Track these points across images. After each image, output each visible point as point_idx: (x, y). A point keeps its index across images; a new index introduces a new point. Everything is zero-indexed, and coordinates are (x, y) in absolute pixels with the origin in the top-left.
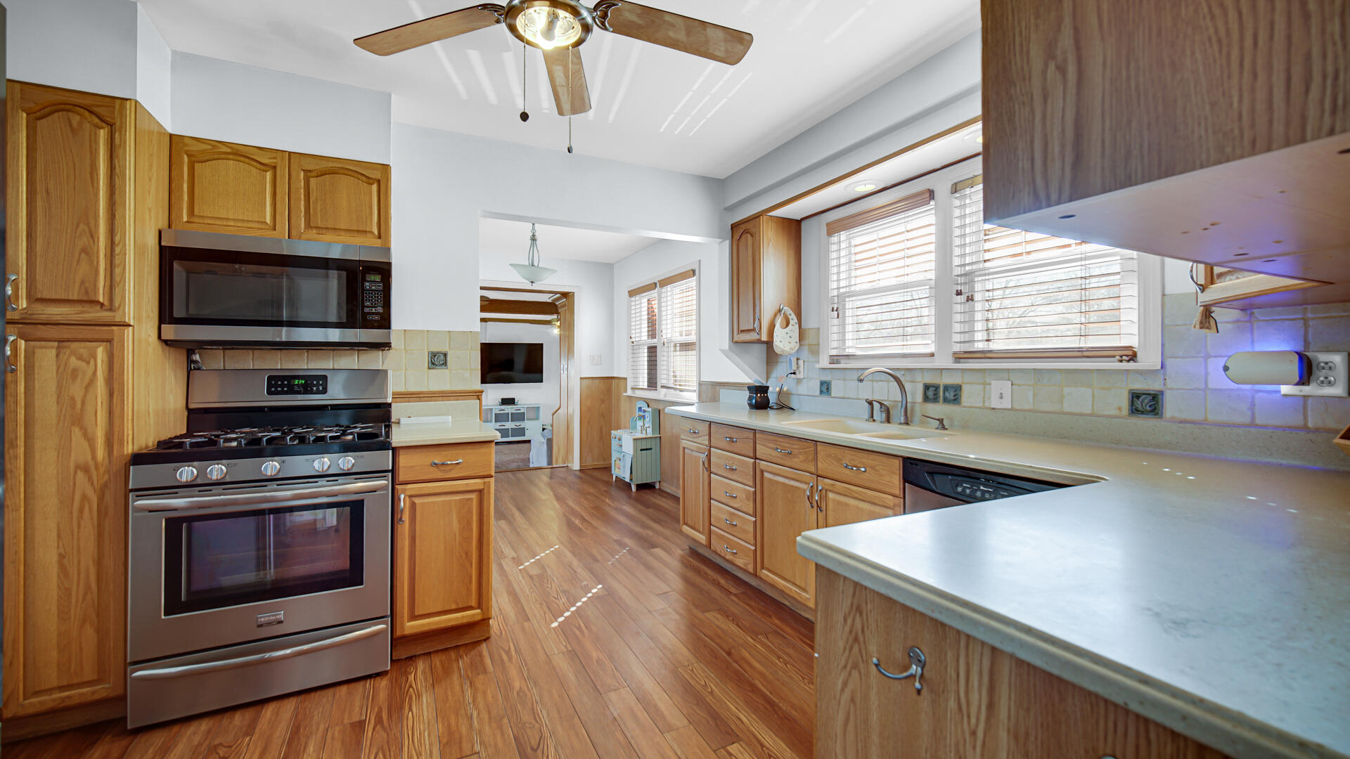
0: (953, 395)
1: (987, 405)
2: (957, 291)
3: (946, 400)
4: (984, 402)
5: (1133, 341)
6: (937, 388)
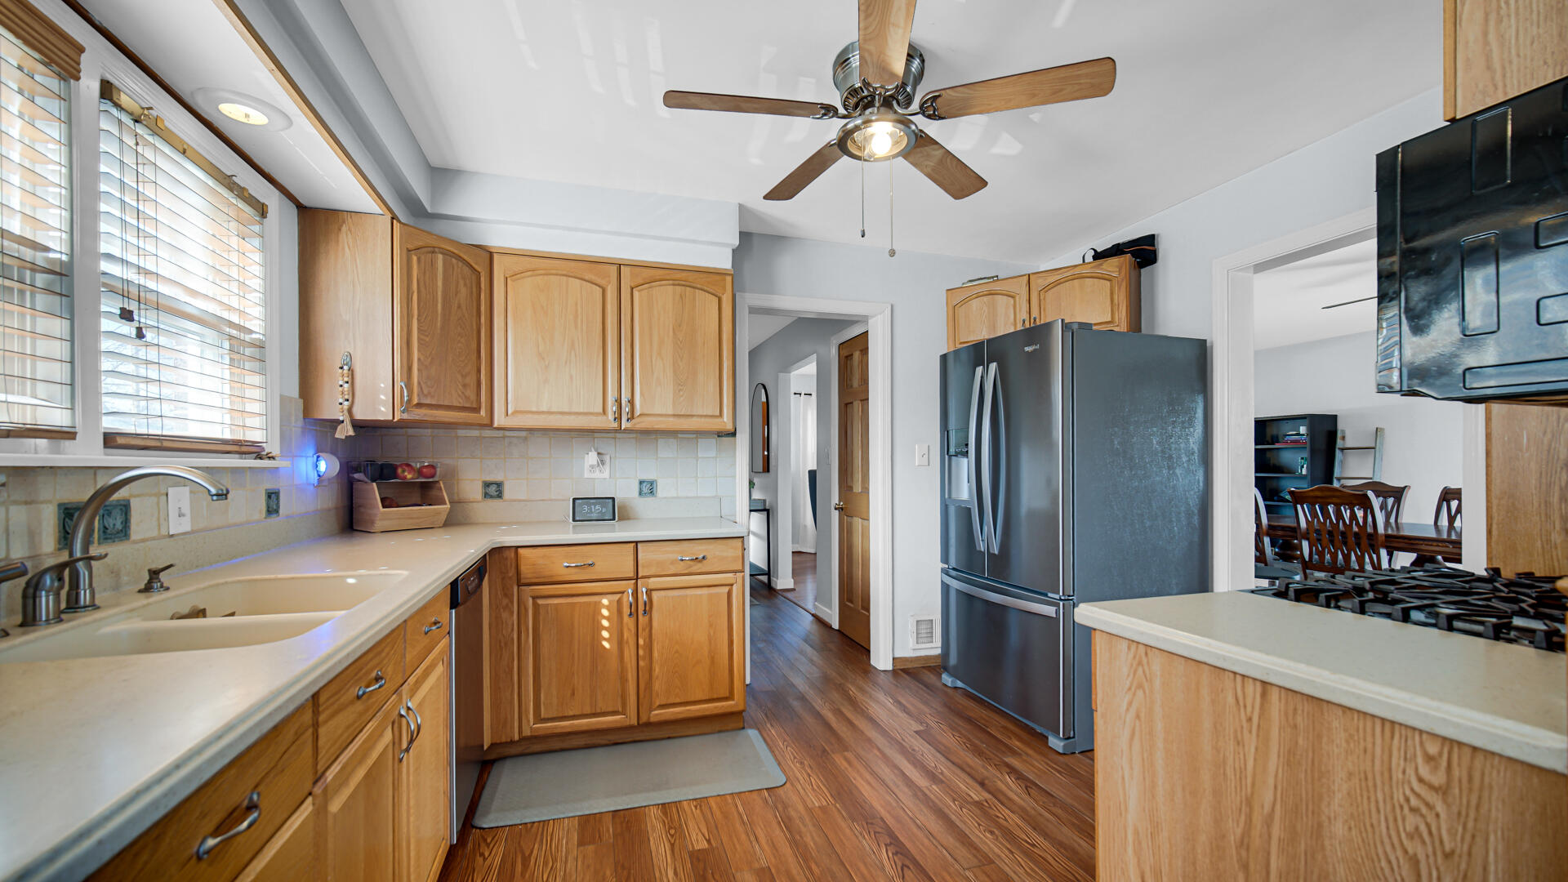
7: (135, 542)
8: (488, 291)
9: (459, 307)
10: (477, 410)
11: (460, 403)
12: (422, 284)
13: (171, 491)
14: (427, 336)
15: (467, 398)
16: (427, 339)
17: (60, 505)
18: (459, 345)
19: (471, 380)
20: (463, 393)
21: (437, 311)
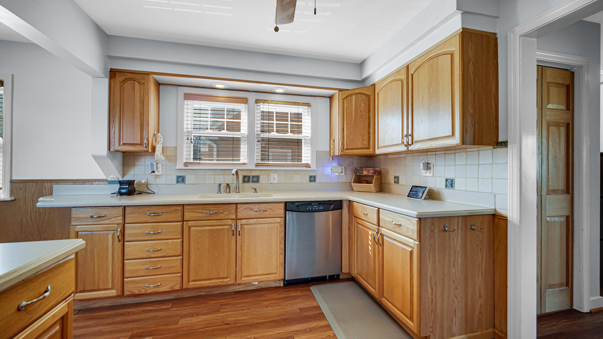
0: (256, 179)
1: (269, 182)
2: (258, 140)
3: (253, 182)
4: (268, 181)
5: (309, 162)
6: (249, 177)
7: (261, 183)
8: (373, 102)
9: (361, 111)
10: (369, 148)
11: (361, 146)
12: (347, 108)
13: (271, 174)
14: (349, 125)
15: (364, 144)
16: (349, 126)
17: (243, 176)
18: (361, 125)
19: (366, 137)
20: (362, 143)
21: (352, 116)
